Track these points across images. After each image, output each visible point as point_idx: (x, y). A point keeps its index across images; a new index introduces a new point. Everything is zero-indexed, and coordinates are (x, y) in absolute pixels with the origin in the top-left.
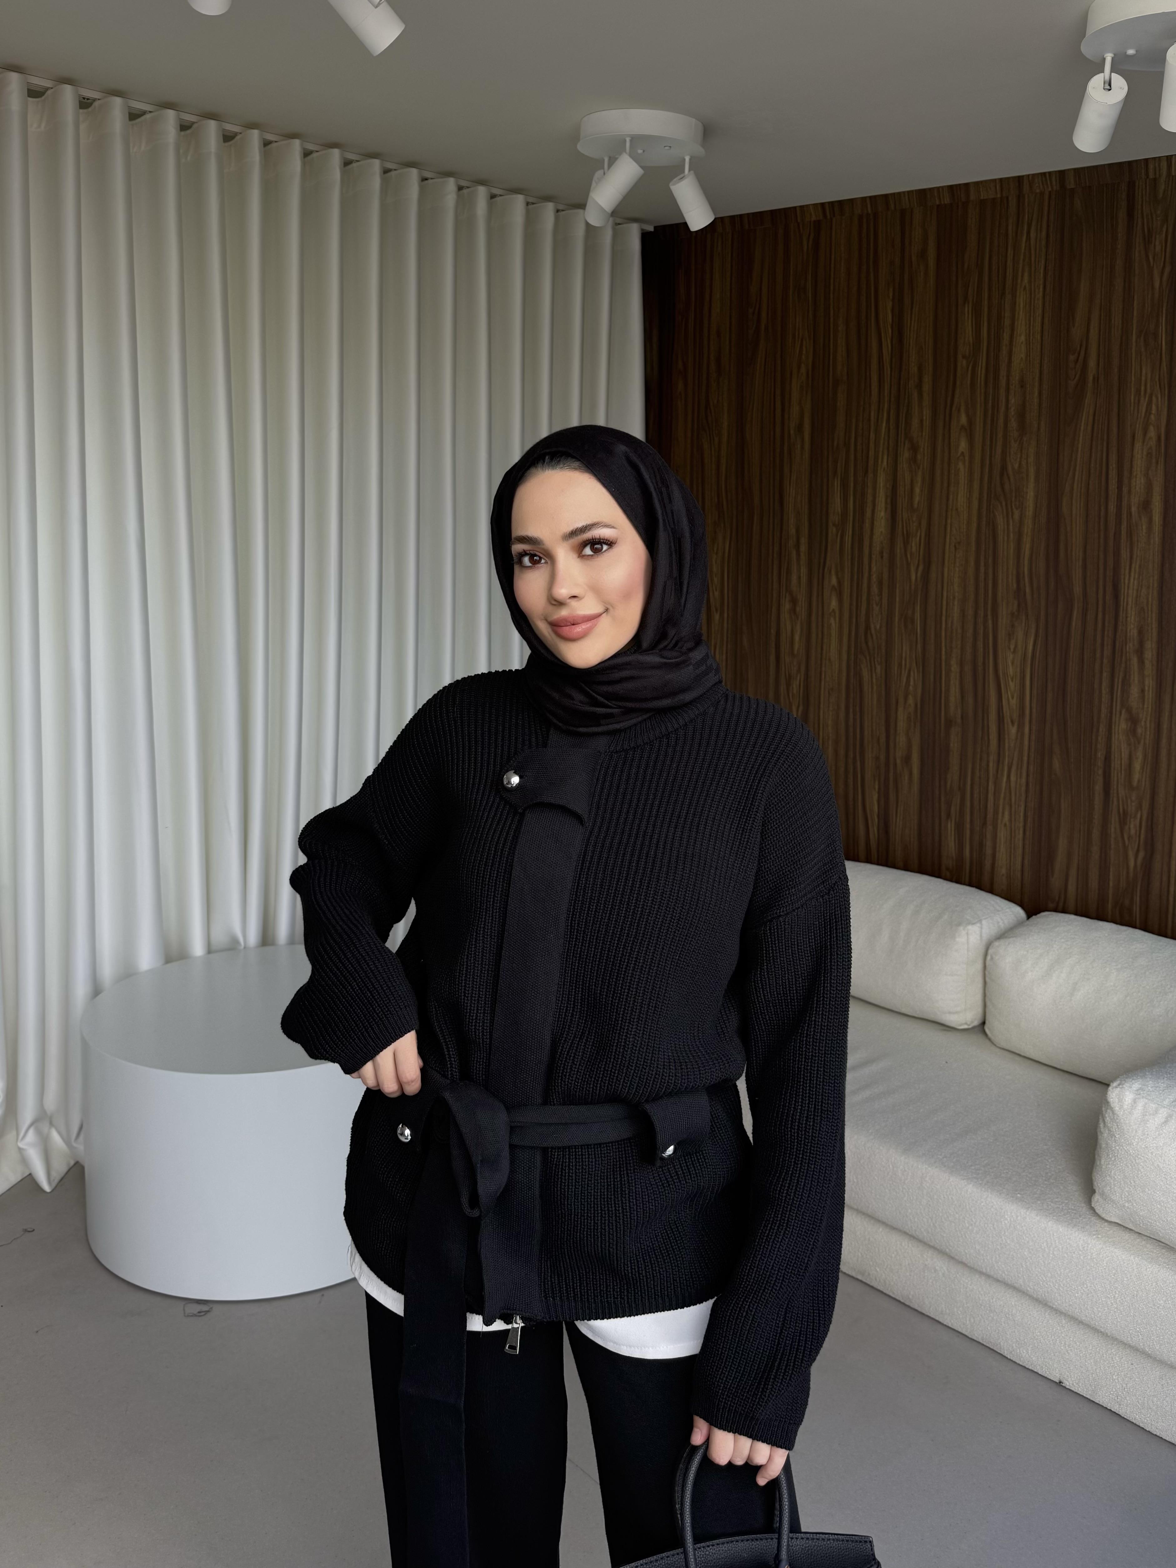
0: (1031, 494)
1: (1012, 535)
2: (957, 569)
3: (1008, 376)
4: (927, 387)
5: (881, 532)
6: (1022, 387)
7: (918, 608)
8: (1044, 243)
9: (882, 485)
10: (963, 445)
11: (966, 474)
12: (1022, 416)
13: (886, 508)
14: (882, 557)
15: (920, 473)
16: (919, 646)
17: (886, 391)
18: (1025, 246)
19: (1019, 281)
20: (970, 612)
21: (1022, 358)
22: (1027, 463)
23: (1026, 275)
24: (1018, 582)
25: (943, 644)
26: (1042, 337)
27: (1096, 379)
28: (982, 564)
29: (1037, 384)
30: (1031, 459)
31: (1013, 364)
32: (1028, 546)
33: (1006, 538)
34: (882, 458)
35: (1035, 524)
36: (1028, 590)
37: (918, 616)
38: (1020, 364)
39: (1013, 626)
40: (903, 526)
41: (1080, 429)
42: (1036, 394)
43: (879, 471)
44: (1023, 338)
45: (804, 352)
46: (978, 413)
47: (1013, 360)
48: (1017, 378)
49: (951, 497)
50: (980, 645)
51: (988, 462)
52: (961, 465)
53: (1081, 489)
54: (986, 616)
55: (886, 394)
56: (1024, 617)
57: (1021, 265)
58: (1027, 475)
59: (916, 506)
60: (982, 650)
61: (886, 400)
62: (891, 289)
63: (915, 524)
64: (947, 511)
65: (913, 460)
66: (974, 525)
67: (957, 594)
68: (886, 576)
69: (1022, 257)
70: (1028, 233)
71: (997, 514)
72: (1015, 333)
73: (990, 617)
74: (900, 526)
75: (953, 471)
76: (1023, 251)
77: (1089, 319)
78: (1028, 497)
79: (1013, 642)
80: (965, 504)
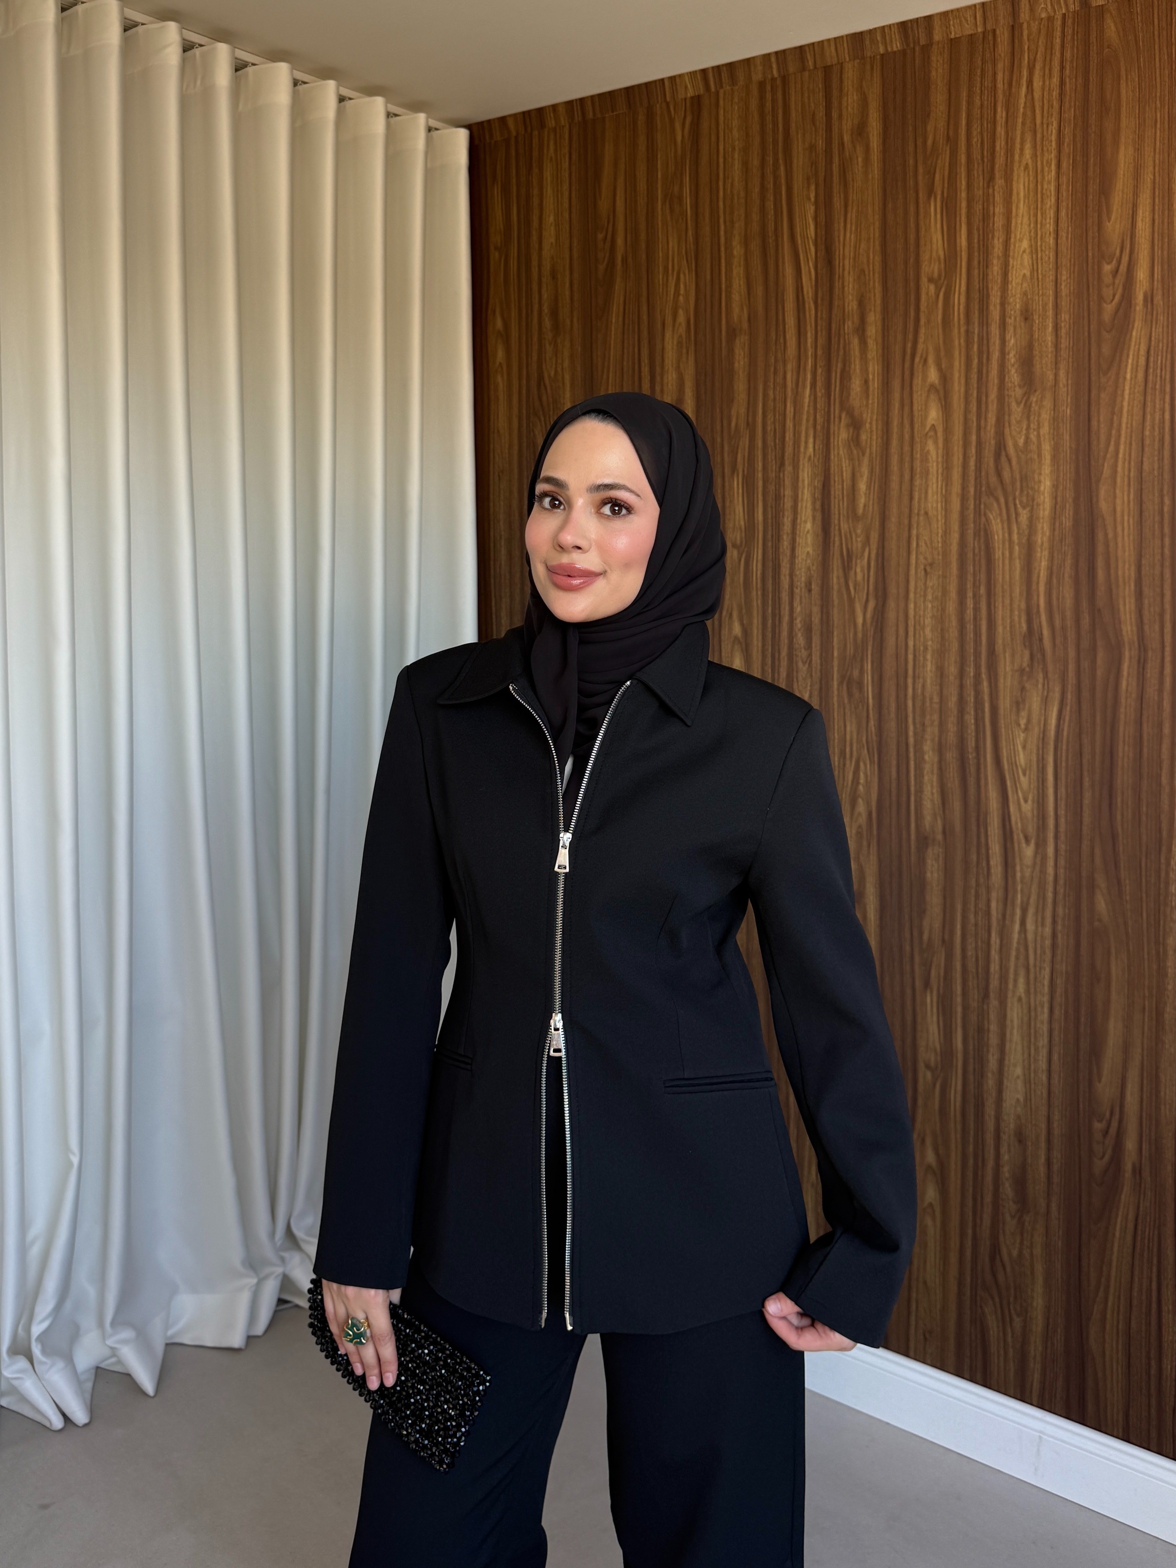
0: (1046, 485)
1: (1017, 548)
2: (930, 605)
3: (1003, 304)
4: (873, 330)
5: (808, 553)
6: (1026, 319)
7: (868, 666)
8: (1055, 93)
9: (806, 482)
10: (934, 415)
11: (940, 459)
12: (1027, 363)
13: (814, 518)
14: (810, 591)
15: (866, 462)
16: (872, 723)
17: (809, 341)
18: (1025, 103)
19: (1017, 157)
20: (952, 670)
21: (1024, 275)
22: (1039, 436)
23: (1028, 146)
24: (1029, 621)
25: (910, 720)
26: (1057, 239)
27: (1149, 299)
28: (970, 594)
29: (1050, 313)
30: (1045, 430)
31: (1010, 287)
32: (1044, 564)
33: (1007, 553)
34: (806, 443)
35: (1054, 530)
36: (1046, 632)
37: (868, 678)
38: (1022, 284)
39: (1023, 689)
40: (841, 544)
41: (1125, 378)
42: (1050, 329)
43: (801, 463)
44: (1025, 244)
45: (682, 292)
46: (957, 363)
47: (1010, 279)
48: (1018, 306)
49: (916, 496)
50: (970, 719)
51: (974, 438)
52: (931, 446)
53: (1129, 471)
54: (977, 676)
55: (809, 345)
56: (1041, 675)
57: (1018, 132)
58: (1040, 455)
59: (860, 511)
60: (973, 727)
61: (810, 353)
62: (813, 187)
63: (859, 539)
64: (910, 517)
65: (855, 441)
66: (955, 537)
67: (930, 643)
68: (816, 620)
69: (1020, 120)
70: (1030, 83)
71: (991, 517)
72: (1013, 236)
73: (984, 676)
74: (837, 543)
75: (918, 456)
76: (1022, 110)
77: (1135, 207)
78: (1042, 488)
79: (1024, 714)
80: (939, 505)
